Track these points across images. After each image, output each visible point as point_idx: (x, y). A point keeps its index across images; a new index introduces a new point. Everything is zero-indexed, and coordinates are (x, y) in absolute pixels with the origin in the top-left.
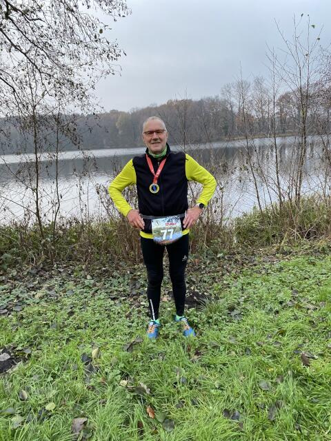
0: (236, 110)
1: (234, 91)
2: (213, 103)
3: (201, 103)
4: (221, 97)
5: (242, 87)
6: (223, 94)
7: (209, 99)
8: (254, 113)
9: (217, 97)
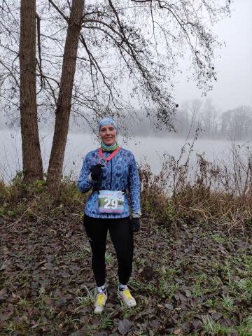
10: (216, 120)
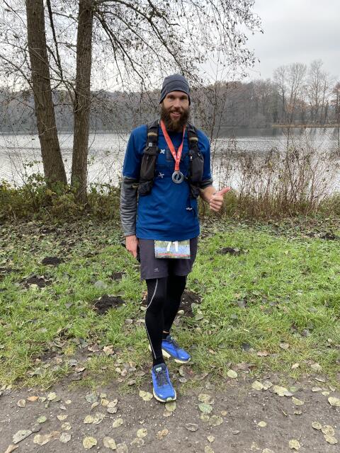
0: (288, 95)
1: (287, 75)
2: (263, 87)
3: (250, 86)
4: (273, 80)
5: (297, 70)
6: (276, 77)
7: (259, 82)
8: (307, 101)
9: (269, 80)
10: (326, 95)
